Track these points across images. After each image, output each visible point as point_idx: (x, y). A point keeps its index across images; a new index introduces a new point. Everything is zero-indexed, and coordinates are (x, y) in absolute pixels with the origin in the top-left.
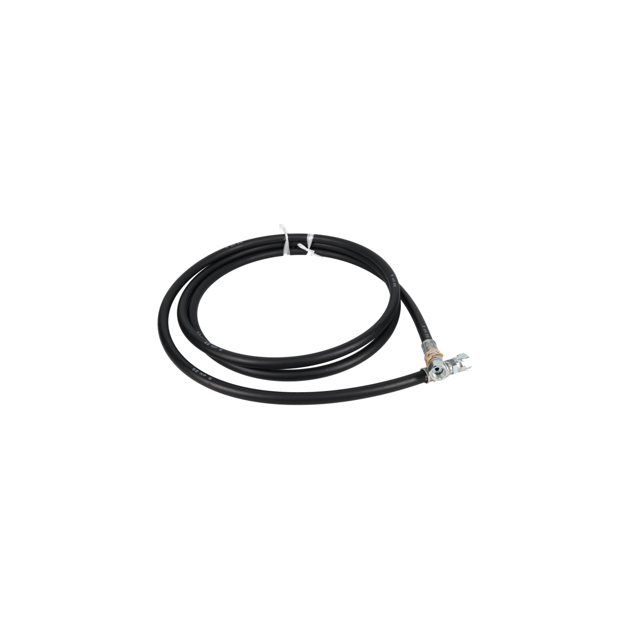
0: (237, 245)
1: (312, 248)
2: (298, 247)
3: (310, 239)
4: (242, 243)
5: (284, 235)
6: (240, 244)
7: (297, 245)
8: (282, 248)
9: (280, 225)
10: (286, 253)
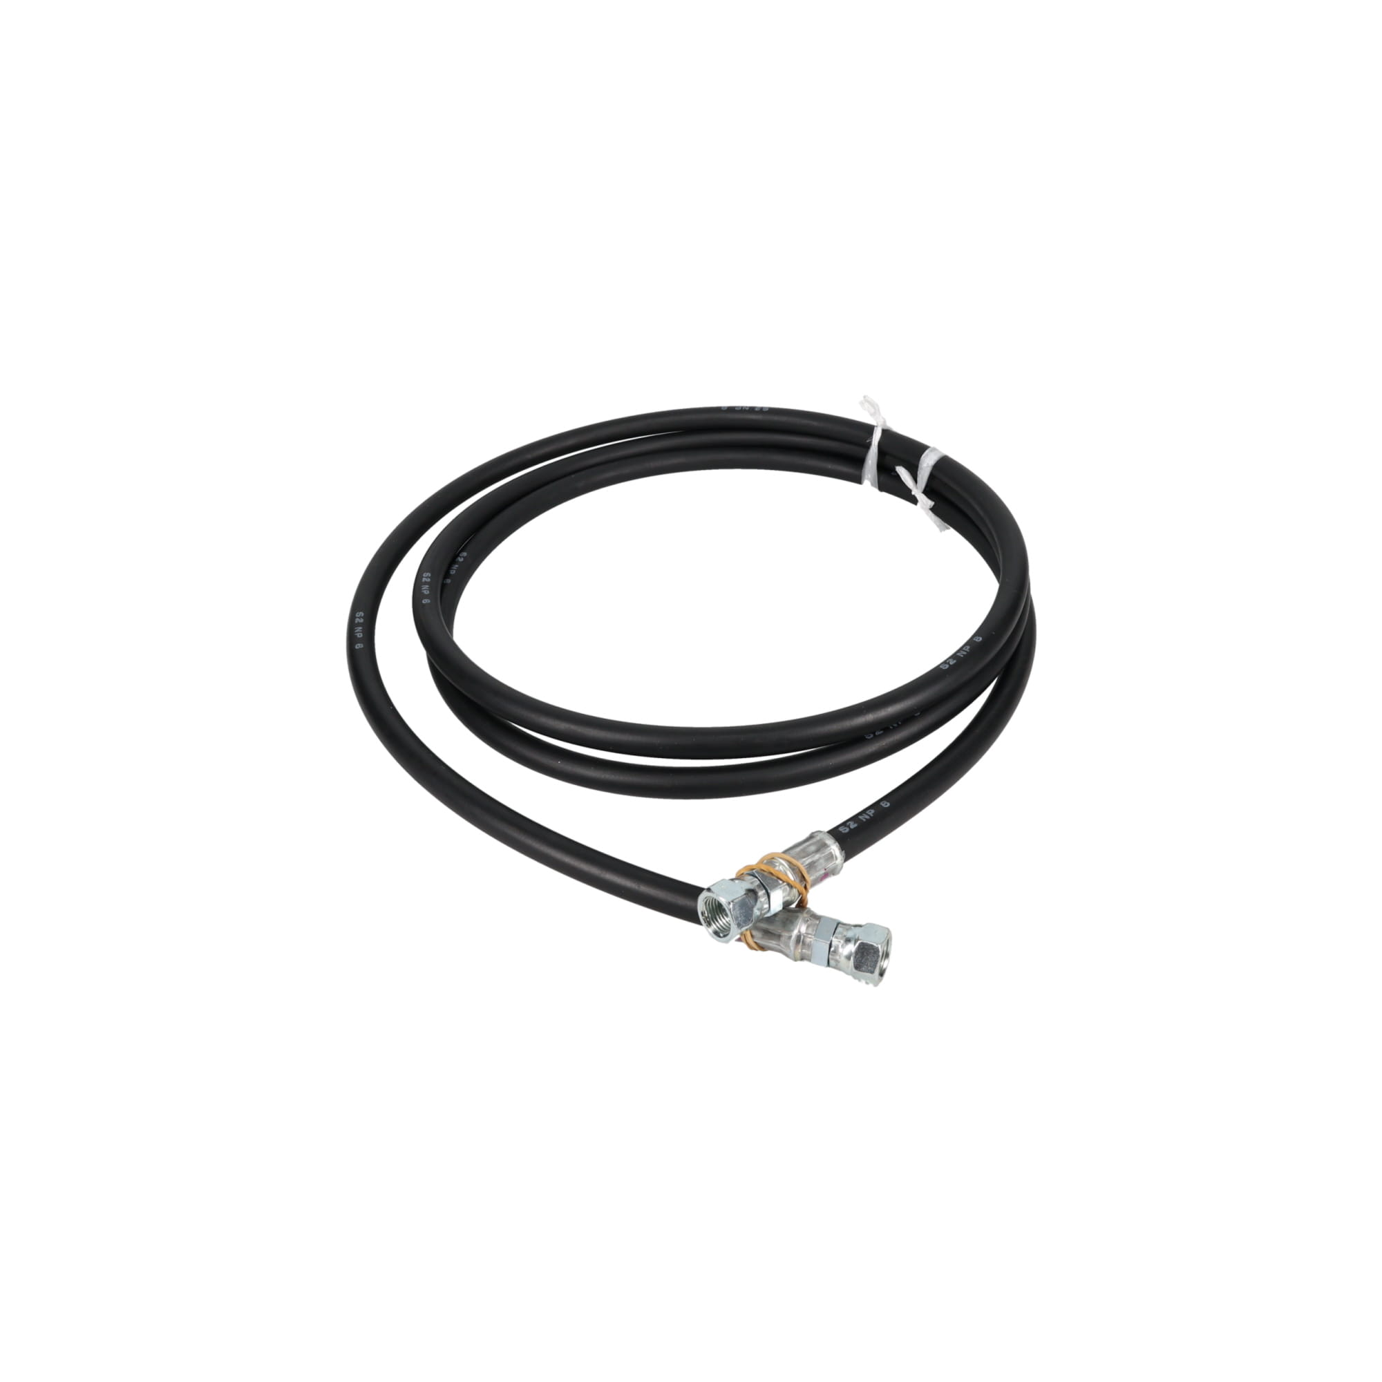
0: (752, 410)
1: (928, 492)
2: (896, 472)
3: (927, 463)
4: (766, 412)
5: (869, 429)
6: (761, 411)
7: (895, 469)
8: (860, 462)
9: (865, 397)
10: (867, 479)
